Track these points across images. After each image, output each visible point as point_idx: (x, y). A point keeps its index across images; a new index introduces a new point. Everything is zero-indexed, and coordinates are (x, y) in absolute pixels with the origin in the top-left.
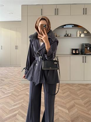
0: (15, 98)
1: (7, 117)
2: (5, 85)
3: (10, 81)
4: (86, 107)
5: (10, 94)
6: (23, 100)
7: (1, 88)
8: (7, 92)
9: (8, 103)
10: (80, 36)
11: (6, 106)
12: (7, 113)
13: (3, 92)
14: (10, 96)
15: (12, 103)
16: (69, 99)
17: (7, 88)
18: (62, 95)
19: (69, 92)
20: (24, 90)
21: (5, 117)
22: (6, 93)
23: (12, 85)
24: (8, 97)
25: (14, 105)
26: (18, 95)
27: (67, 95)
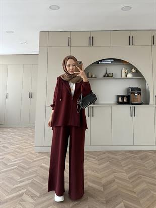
0: (22, 172)
1: (7, 197)
2: (9, 153)
3: (18, 148)
4: (131, 183)
5: (16, 167)
6: (35, 175)
7: (2, 158)
8: (10, 164)
9: (11, 178)
10: (126, 76)
11: (7, 184)
12: (8, 193)
13: (4, 163)
14: (15, 170)
15: (18, 178)
16: (106, 173)
17: (11, 158)
18: (98, 167)
19: (108, 162)
20: (38, 160)
21: (5, 199)
22: (8, 164)
23: (20, 153)
24: (12, 171)
25: (21, 182)
26: (28, 167)
27: (105, 167)
